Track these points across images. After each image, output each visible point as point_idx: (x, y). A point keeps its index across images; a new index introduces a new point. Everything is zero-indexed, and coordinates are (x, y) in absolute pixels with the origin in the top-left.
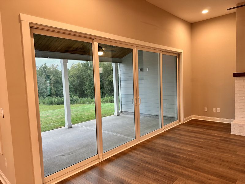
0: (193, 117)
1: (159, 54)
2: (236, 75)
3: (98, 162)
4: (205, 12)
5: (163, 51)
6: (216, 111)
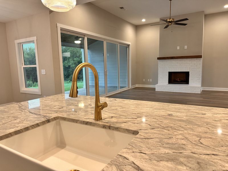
1: (117, 45)
2: (159, 59)
4: (144, 20)
5: (119, 43)
6: (150, 81)
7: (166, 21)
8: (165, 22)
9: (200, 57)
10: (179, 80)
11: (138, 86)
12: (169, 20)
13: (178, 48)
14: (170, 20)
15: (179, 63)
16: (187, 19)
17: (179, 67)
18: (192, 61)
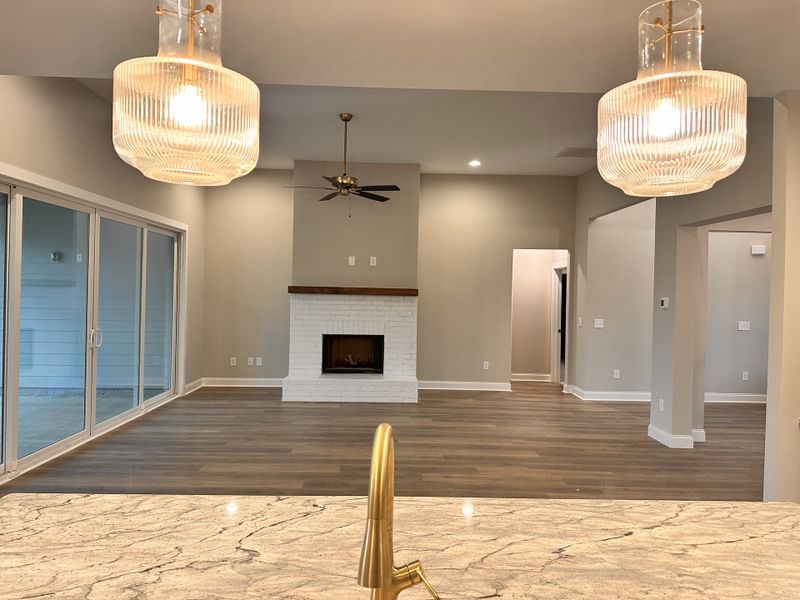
0: (205, 382)
1: (139, 230)
2: (293, 290)
3: (8, 480)
6: (255, 363)
7: (333, 181)
8: (329, 185)
9: (413, 293)
10: (352, 362)
11: (209, 382)
12: (342, 179)
13: (352, 261)
14: (345, 182)
15: (354, 307)
16: (395, 188)
17: (354, 318)
18: (392, 303)
